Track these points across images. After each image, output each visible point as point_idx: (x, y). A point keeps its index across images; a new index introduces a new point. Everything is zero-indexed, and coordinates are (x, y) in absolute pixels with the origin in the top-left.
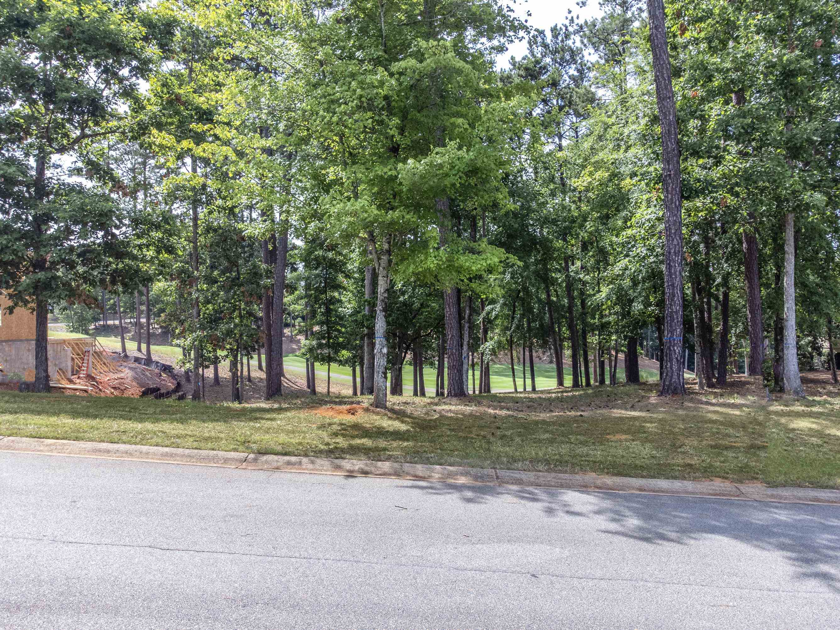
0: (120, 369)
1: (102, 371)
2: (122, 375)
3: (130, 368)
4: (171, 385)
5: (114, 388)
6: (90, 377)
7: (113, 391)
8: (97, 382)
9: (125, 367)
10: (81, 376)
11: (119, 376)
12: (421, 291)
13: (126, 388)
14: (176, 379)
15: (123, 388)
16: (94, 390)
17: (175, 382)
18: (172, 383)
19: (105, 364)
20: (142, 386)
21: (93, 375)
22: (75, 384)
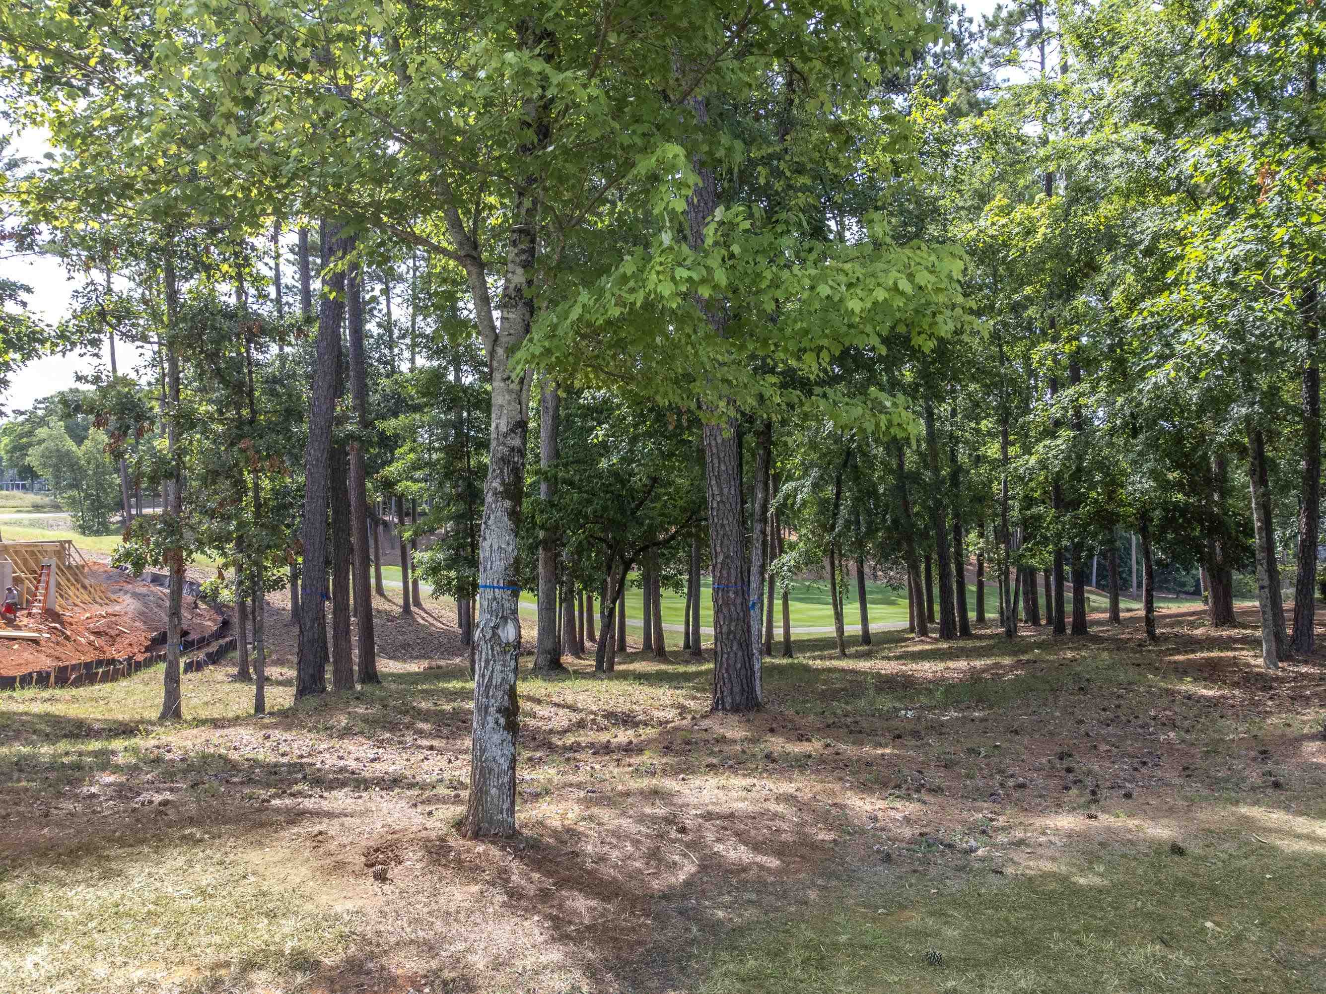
0: (113, 597)
1: (78, 602)
2: (117, 608)
3: (135, 595)
4: (211, 625)
5: (97, 634)
6: (51, 615)
7: (92, 638)
8: (62, 623)
9: (126, 592)
10: (34, 611)
11: (110, 610)
12: (650, 446)
13: (120, 634)
14: (222, 613)
15: (113, 633)
16: (53, 638)
17: (220, 619)
18: (214, 621)
19: (85, 587)
20: (151, 629)
21: (58, 609)
22: (19, 628)
